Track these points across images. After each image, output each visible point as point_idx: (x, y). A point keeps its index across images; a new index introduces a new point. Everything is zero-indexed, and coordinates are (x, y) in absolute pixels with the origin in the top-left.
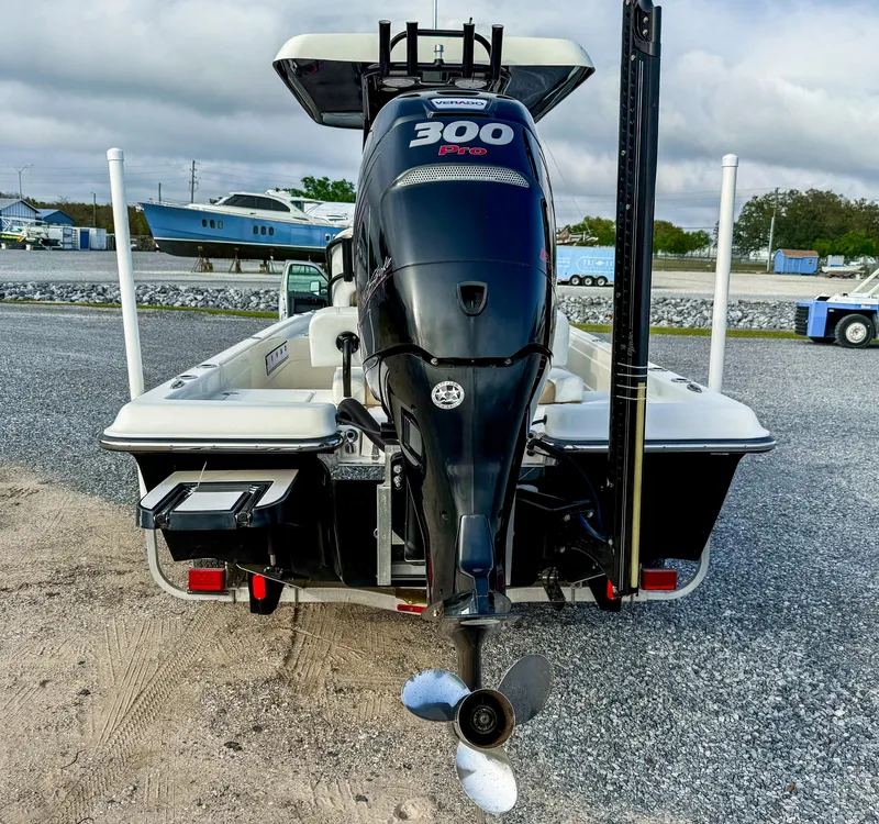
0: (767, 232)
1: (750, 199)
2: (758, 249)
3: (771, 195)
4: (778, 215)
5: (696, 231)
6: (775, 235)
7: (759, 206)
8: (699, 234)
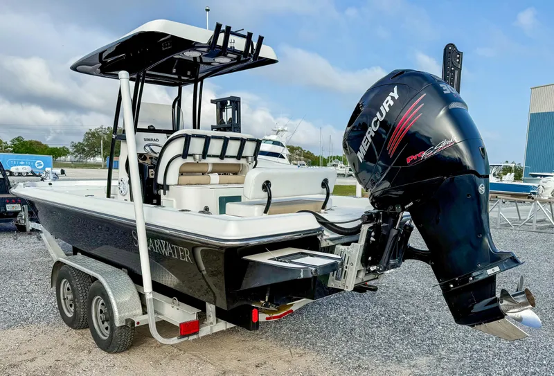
0: (99, 147)
1: (88, 131)
2: (94, 156)
3: (98, 129)
4: (104, 139)
5: (62, 146)
6: (104, 150)
7: (93, 135)
8: (63, 148)
